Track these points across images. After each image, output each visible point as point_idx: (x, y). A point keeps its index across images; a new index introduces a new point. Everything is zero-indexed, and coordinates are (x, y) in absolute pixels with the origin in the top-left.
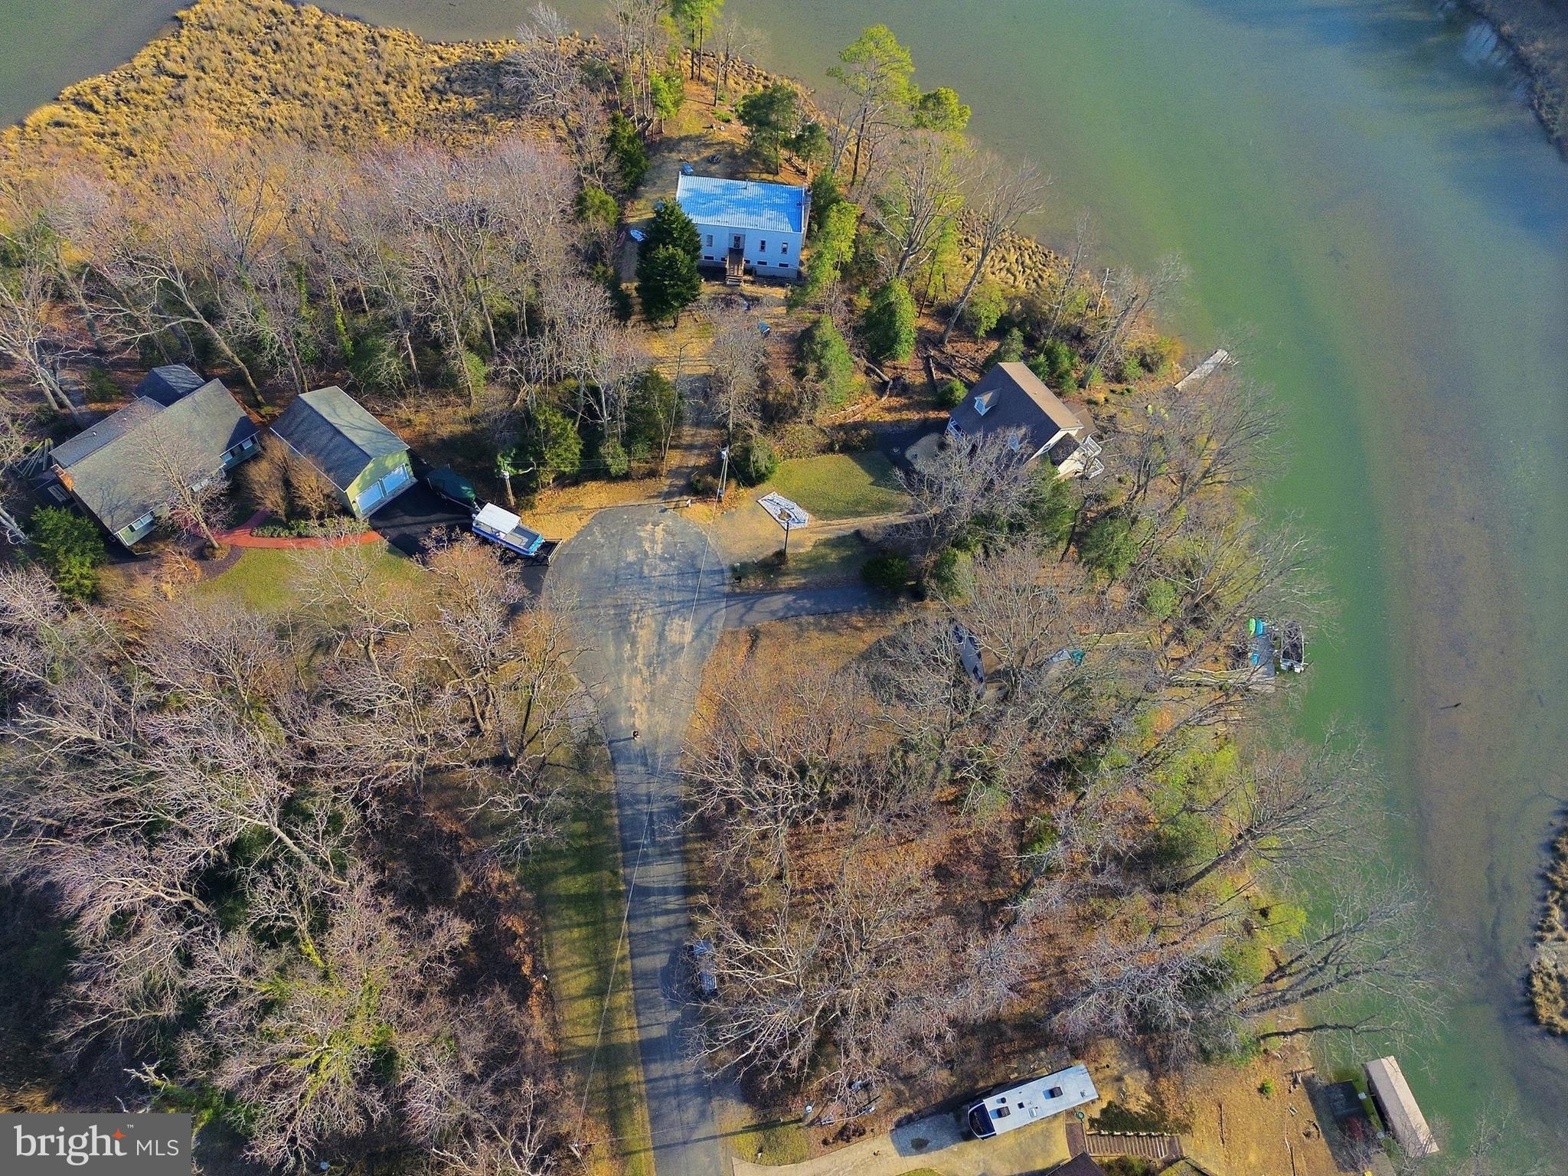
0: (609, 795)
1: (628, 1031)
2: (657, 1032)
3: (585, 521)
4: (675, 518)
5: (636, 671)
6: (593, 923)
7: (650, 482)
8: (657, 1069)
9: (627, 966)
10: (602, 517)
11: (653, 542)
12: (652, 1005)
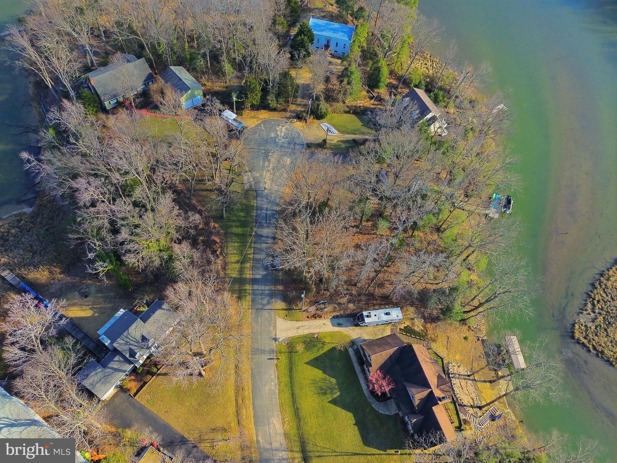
0: (253, 206)
1: (248, 274)
2: (258, 277)
3: (259, 122)
4: (289, 125)
5: (268, 171)
6: (243, 242)
7: (283, 113)
8: (256, 287)
9: (251, 256)
10: (265, 122)
11: (281, 132)
12: (257, 268)
